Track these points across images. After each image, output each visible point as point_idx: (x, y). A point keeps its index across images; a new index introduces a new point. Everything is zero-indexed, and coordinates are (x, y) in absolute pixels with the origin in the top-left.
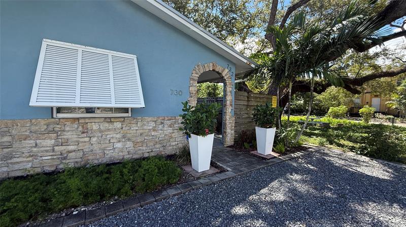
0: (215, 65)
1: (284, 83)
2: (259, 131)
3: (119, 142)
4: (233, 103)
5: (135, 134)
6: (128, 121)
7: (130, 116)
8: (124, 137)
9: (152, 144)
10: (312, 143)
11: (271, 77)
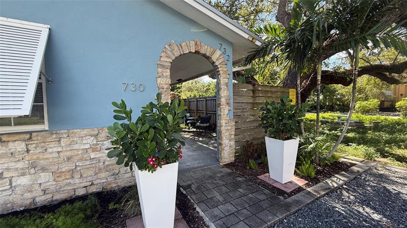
0: (198, 43)
1: (305, 71)
2: (271, 144)
3: (23, 174)
4: (232, 101)
5: (56, 160)
6: (39, 138)
7: (47, 128)
8: (33, 166)
9: (91, 172)
10: (353, 154)
11: (288, 57)
